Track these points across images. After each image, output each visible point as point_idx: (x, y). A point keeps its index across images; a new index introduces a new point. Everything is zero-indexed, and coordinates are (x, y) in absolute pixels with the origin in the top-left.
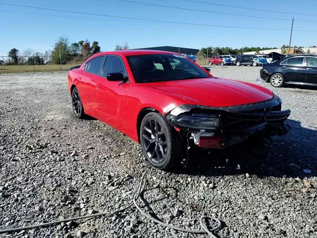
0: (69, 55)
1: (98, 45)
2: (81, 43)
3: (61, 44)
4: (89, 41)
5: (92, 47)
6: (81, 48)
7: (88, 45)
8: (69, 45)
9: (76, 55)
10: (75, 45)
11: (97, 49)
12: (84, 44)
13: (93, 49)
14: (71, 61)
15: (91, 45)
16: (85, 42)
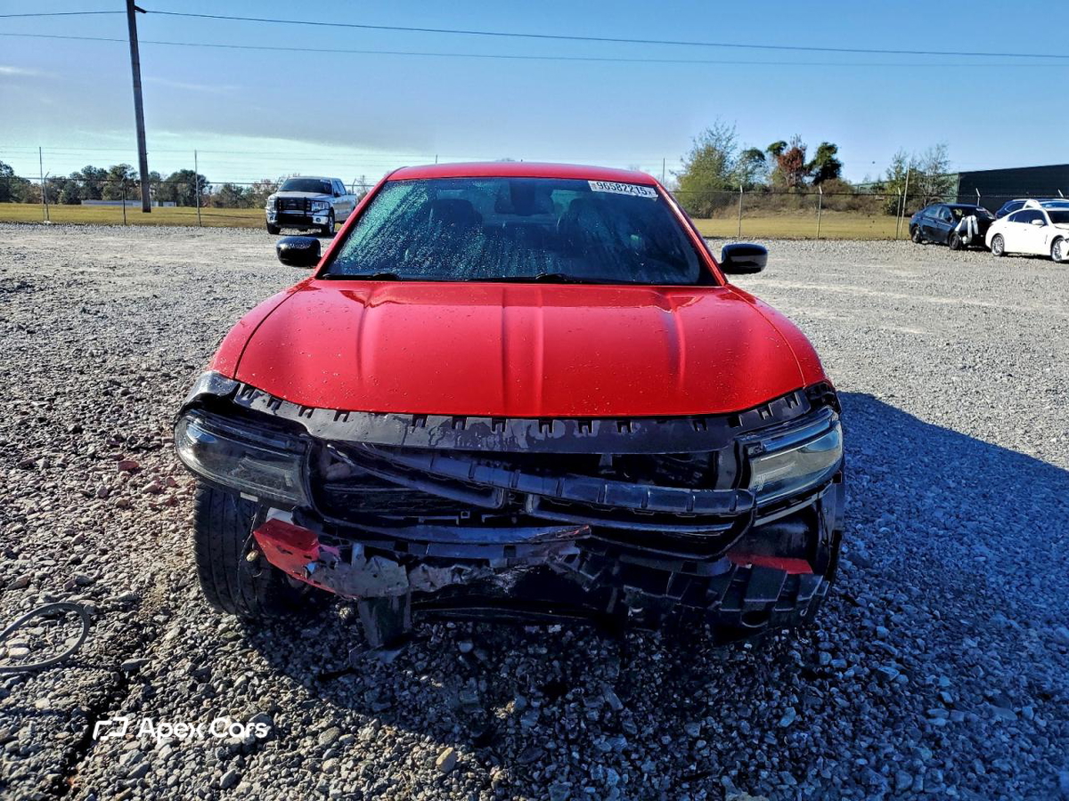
0: (730, 188)
1: (835, 157)
2: (777, 149)
3: (710, 151)
4: (804, 141)
5: (814, 163)
6: (771, 164)
7: (798, 154)
8: (735, 156)
9: (749, 188)
10: (756, 155)
11: (830, 169)
12: (784, 152)
13: (816, 170)
14: (729, 209)
15: (809, 157)
16: (790, 147)
